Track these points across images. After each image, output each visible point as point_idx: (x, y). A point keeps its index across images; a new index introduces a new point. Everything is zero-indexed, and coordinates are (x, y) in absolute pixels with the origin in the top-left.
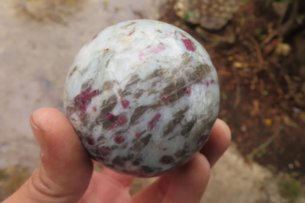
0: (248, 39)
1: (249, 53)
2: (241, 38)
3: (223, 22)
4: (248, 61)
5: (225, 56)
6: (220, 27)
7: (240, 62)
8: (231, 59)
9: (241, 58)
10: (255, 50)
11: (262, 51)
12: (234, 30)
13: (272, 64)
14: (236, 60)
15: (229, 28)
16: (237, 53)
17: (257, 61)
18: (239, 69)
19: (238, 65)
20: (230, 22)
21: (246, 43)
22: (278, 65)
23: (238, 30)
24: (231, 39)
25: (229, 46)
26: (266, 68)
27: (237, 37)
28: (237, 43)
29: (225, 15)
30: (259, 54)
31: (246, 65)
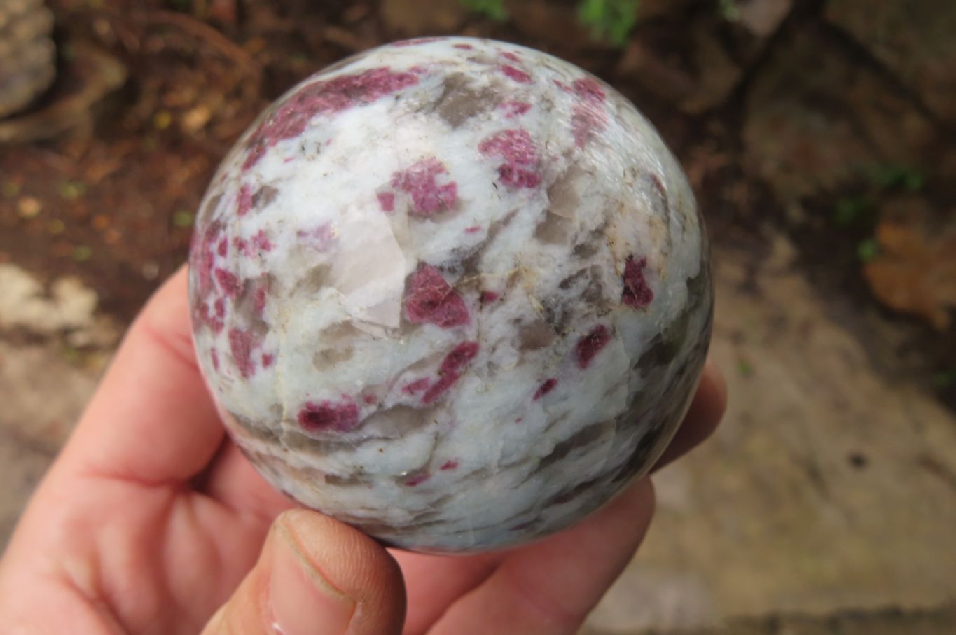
0: (153, 29)
1: (191, 61)
2: (133, 42)
3: (41, 55)
4: (211, 82)
5: (145, 128)
6: (48, 74)
7: (193, 105)
8: (164, 120)
9: (187, 95)
10: (199, 39)
11: (215, 24)
12: (96, 41)
13: (271, 38)
14: (178, 111)
15: (74, 51)
16: (164, 90)
17: (228, 62)
18: (210, 125)
19: (196, 119)
20: (59, 35)
21: (157, 44)
22: (287, 25)
23: (103, 28)
24: (111, 74)
25: (127, 94)
26: (266, 58)
27: (118, 50)
28: (137, 65)
29: (25, 31)
30: (216, 43)
31: (216, 100)
